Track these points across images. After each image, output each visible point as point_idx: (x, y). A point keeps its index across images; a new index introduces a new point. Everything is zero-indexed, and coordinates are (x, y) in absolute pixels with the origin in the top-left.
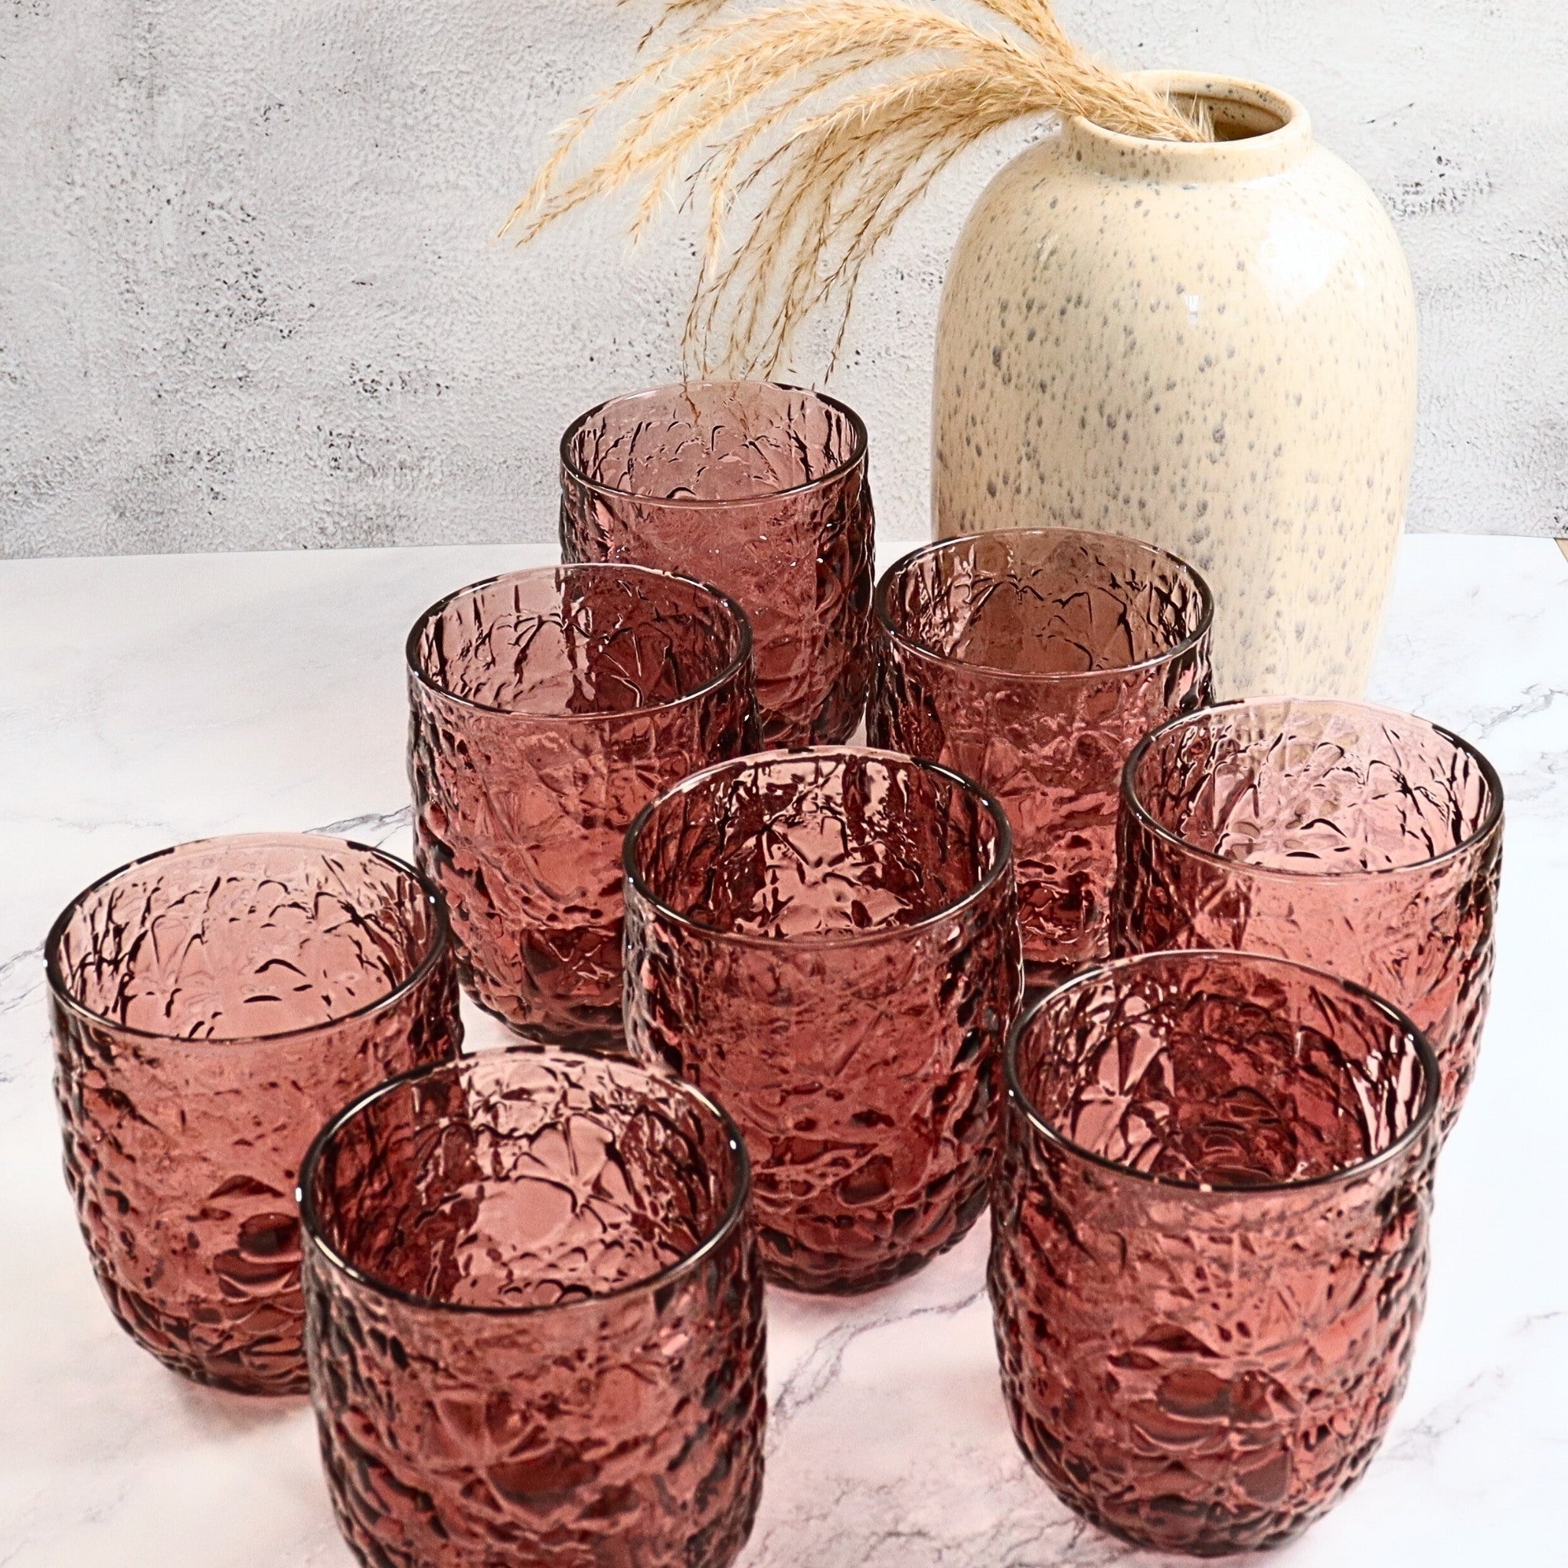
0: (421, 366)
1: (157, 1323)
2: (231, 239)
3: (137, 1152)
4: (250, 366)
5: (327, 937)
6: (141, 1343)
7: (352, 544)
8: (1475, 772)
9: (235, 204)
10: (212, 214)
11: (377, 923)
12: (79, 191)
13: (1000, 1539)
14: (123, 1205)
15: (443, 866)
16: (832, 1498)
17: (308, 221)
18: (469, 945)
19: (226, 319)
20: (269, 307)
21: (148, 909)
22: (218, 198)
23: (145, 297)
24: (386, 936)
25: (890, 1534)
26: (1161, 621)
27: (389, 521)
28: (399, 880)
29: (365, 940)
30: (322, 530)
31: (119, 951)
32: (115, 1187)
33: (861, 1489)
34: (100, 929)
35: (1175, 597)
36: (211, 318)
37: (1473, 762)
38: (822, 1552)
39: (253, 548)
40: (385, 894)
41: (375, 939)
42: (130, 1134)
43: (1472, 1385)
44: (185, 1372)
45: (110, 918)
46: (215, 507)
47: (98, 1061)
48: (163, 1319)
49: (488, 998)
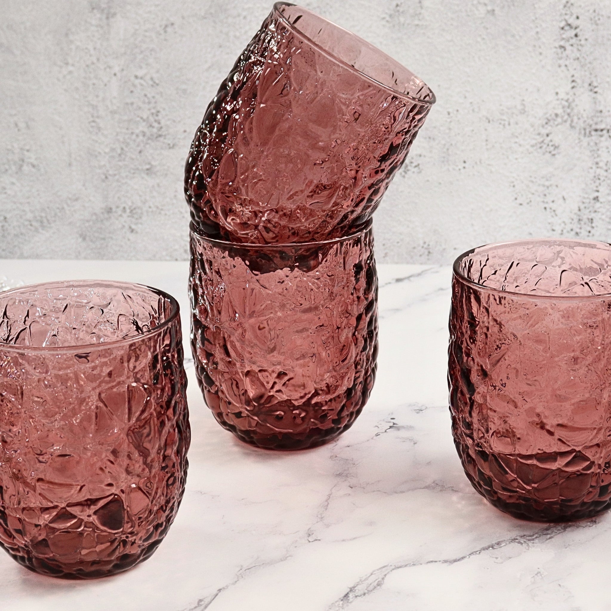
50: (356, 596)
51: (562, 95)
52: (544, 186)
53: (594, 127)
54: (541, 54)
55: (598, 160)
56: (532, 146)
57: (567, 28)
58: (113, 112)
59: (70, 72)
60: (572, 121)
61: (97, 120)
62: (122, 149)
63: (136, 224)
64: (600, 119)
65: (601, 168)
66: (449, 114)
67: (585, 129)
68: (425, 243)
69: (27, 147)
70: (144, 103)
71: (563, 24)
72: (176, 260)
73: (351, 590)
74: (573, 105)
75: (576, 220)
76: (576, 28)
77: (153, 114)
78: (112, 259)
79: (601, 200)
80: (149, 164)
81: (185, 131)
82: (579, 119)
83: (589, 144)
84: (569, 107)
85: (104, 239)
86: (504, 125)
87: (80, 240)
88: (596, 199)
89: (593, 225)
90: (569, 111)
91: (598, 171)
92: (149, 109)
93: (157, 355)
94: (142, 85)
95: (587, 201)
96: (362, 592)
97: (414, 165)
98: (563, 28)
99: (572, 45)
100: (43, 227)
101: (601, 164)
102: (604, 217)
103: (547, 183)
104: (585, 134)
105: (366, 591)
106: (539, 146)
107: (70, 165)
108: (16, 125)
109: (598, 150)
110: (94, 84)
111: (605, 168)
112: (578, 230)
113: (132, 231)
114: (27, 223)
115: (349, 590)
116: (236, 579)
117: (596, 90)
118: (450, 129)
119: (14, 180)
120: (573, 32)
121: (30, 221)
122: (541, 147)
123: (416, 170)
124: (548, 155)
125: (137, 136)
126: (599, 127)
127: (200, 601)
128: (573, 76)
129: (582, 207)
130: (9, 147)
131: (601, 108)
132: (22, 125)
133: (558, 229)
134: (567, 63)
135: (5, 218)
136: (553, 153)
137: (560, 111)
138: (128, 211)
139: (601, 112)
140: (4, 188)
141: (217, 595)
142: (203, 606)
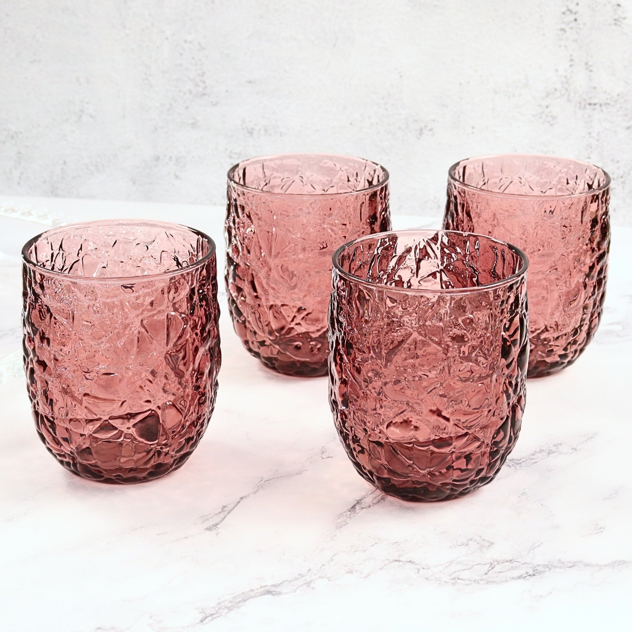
50: (362, 508)
51: (561, 72)
52: (542, 151)
53: (588, 101)
54: (544, 35)
55: (590, 130)
56: (533, 116)
57: (568, 13)
58: (164, 72)
59: (127, 35)
60: (569, 95)
61: (150, 79)
62: (171, 105)
63: (181, 171)
64: (593, 95)
65: (593, 138)
66: (461, 84)
67: (580, 103)
68: (435, 198)
69: (87, 100)
70: (192, 64)
71: (564, 9)
73: (358, 502)
74: (571, 81)
76: (576, 13)
77: (199, 75)
78: (158, 201)
80: (194, 118)
81: (227, 91)
82: (575, 93)
83: (583, 116)
84: (567, 82)
85: (151, 184)
86: (509, 97)
87: (131, 183)
90: (566, 86)
91: (591, 140)
92: (196, 70)
93: (194, 288)
94: (190, 48)
96: (367, 505)
97: (428, 129)
98: (564, 13)
99: (571, 28)
100: (98, 171)
101: (594, 135)
104: (580, 107)
105: (371, 504)
106: (539, 116)
107: (124, 117)
108: (78, 80)
109: (591, 121)
110: (148, 46)
111: (597, 138)
114: (84, 167)
115: (356, 502)
116: (256, 489)
117: (591, 68)
118: (461, 98)
119: (74, 129)
120: (573, 17)
121: (86, 165)
122: (541, 118)
123: (430, 133)
124: (547, 125)
125: (185, 93)
126: (593, 101)
127: (225, 507)
128: (571, 56)
130: (71, 99)
131: (595, 85)
132: (83, 80)
134: (567, 44)
135: (65, 162)
136: (552, 122)
137: (559, 86)
138: (174, 159)
139: (595, 88)
140: (65, 135)
141: (239, 502)
142: (226, 511)
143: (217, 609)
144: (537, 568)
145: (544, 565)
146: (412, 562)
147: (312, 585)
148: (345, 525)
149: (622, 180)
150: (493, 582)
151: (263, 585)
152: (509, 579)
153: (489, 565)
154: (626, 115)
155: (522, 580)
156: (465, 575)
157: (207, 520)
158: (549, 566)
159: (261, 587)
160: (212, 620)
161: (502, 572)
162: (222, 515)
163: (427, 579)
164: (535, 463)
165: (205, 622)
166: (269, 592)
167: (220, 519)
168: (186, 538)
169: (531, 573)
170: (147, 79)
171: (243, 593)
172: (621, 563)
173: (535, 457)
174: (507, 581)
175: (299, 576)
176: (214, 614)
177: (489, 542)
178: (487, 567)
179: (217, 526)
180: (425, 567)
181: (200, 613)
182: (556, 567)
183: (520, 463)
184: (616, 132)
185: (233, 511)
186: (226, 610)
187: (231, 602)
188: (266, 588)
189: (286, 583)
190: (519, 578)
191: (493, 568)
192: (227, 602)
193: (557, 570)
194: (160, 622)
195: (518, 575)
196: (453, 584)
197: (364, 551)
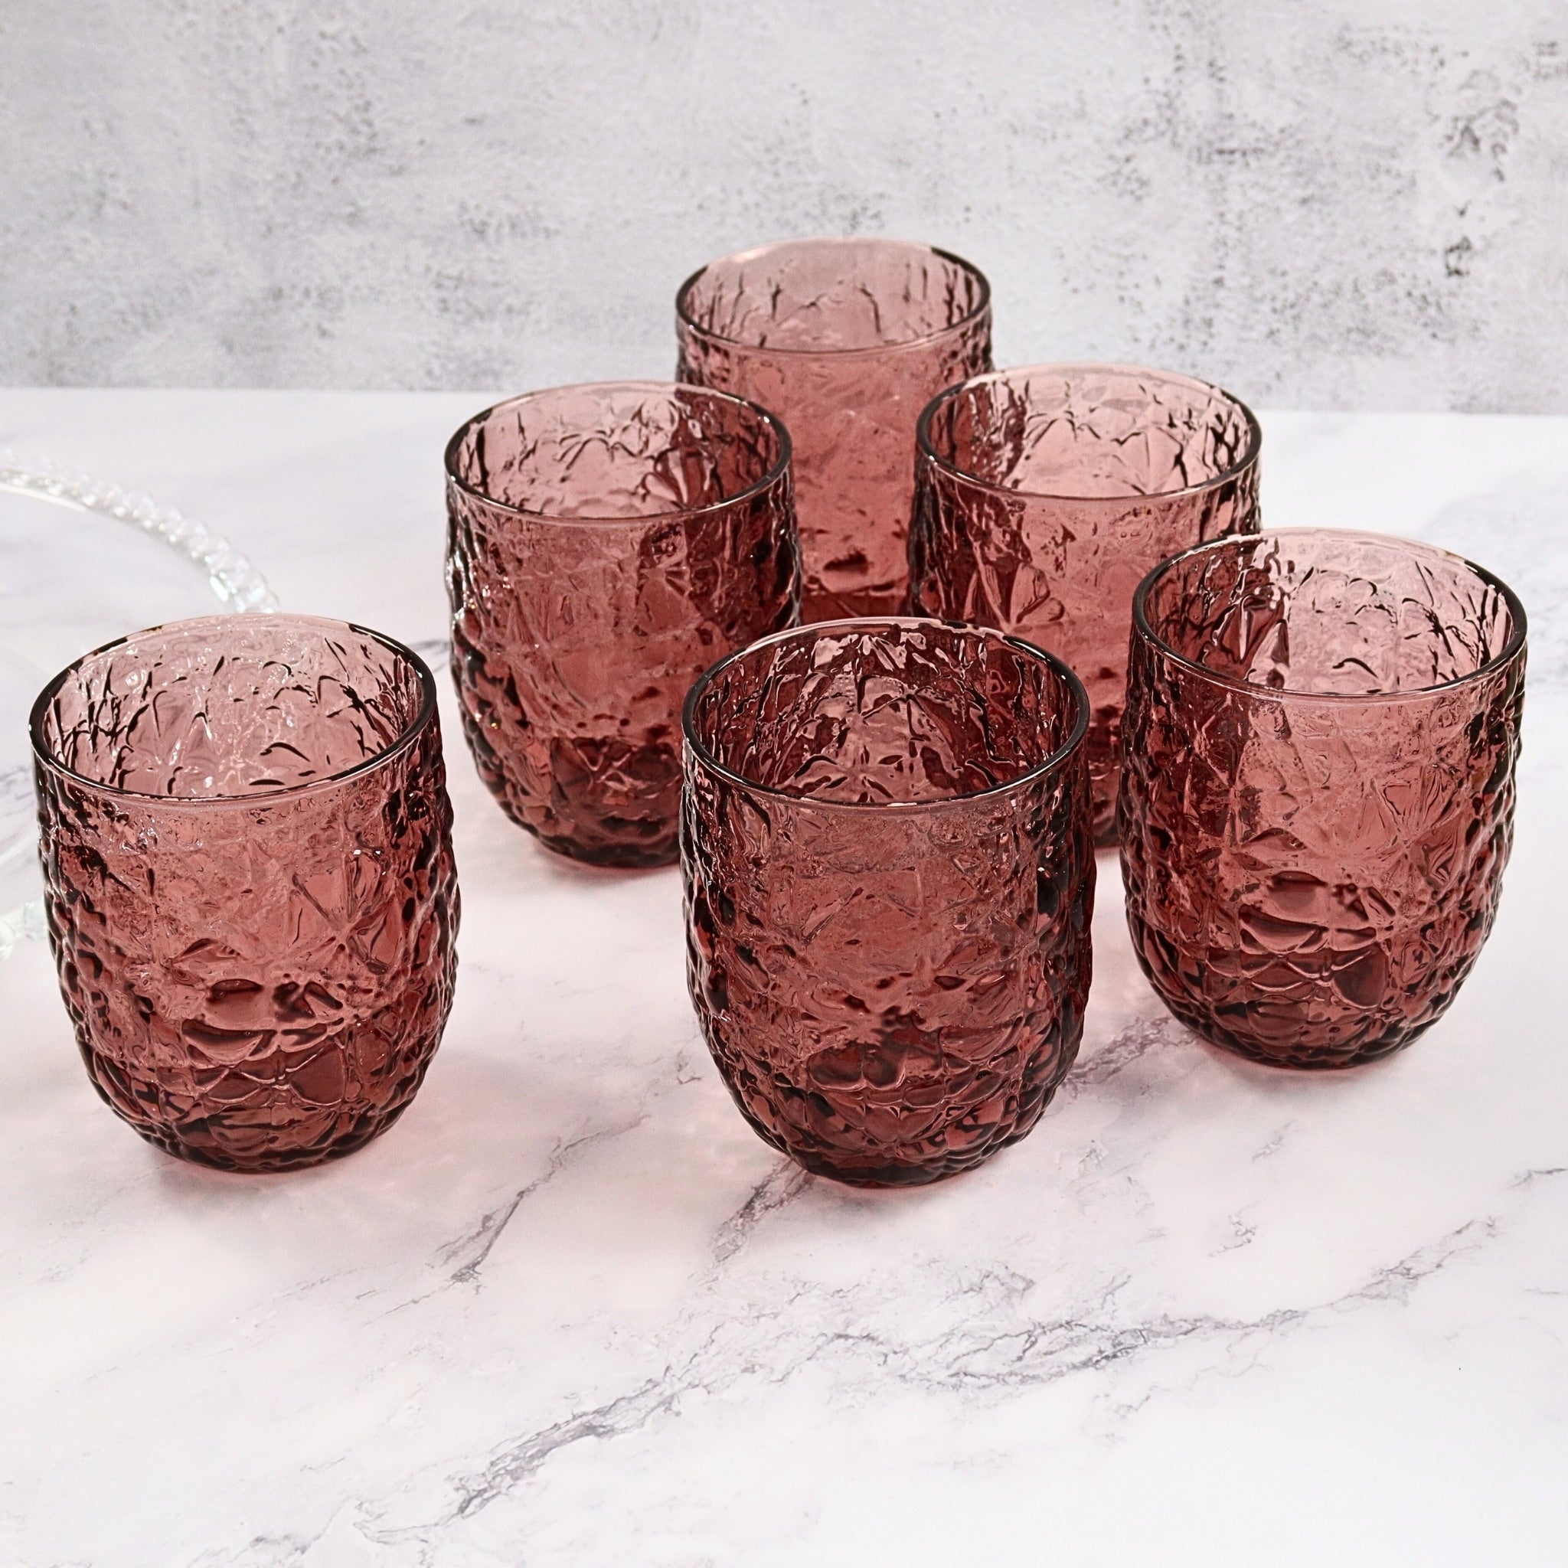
0: (530, 208)
1: (129, 1089)
2: (342, 72)
3: (108, 911)
4: (362, 203)
5: (329, 722)
6: (118, 1112)
7: (458, 388)
8: (1503, 608)
9: (347, 36)
10: (325, 45)
11: (376, 708)
12: (191, 16)
13: (949, 1347)
14: (98, 967)
15: (477, 676)
16: (786, 1298)
17: (417, 55)
18: (501, 754)
19: (336, 154)
20: (379, 143)
21: (149, 683)
22: (330, 28)
23: (258, 127)
24: (384, 721)
25: (840, 1336)
26: (1215, 462)
27: (496, 366)
28: (396, 662)
29: (364, 724)
30: (429, 373)
31: (116, 725)
32: (89, 949)
33: (816, 1292)
34: (97, 698)
35: (1229, 437)
36: (321, 152)
37: (1501, 598)
38: (768, 1348)
39: (360, 388)
40: (383, 679)
41: (375, 725)
42: (100, 892)
43: (1459, 1232)
44: (160, 1143)
45: (108, 687)
46: (324, 345)
47: (72, 817)
48: (134, 1085)
49: (520, 809)
50: (767, 1208)
51: (1157, 84)
52: (1119, 256)
53: (1217, 145)
55: (1222, 208)
56: (1098, 180)
58: (280, 104)
59: (191, 25)
60: (1175, 134)
61: (249, 119)
62: (299, 175)
63: (332, 320)
64: (1228, 131)
65: (1229, 224)
66: (938, 116)
67: (1199, 150)
69: (112, 169)
70: (340, 85)
72: (411, 389)
73: (759, 1192)
74: (1178, 103)
75: (1179, 322)
77: (357, 108)
78: (286, 387)
79: (1228, 283)
80: (353, 204)
81: (422, 142)
82: (1188, 129)
83: (1206, 178)
84: (1170, 106)
85: (268, 349)
86: (1044, 140)
87: (222, 350)
88: (1219, 282)
89: (1214, 330)
90: (1169, 114)
91: (1224, 230)
92: (350, 99)
94: (333, 50)
95: (1202, 285)
96: (777, 1198)
97: (870, 213)
100: (149, 326)
101: (1230, 217)
102: (1233, 316)
103: (1126, 252)
104: (1200, 159)
105: (785, 1195)
106: (1110, 179)
107: (197, 204)
108: (87, 125)
109: (1224, 189)
110: (239, 48)
111: (1237, 224)
112: (1184, 341)
113: (324, 333)
114: (116, 318)
115: (753, 1192)
116: (550, 1169)
117: (1222, 74)
118: (939, 146)
119: (87, 234)
121: (122, 313)
122: (1114, 183)
123: (874, 223)
124: (1127, 200)
125: (328, 149)
126: (1227, 146)
127: (487, 1218)
128: (1178, 47)
129: (1192, 297)
130: (75, 168)
131: (1231, 109)
132: (98, 126)
133: (1146, 337)
134: (1168, 21)
136: (1138, 193)
137: (1152, 114)
138: (314, 294)
139: (1231, 116)
140: (68, 250)
141: (516, 1205)
142: (490, 1227)
143: (489, 1478)
144: (1121, 1339)
145: (1135, 1330)
146: (873, 1339)
147: (675, 1407)
148: (734, 1251)
149: (1294, 312)
150: (1034, 1377)
151: (577, 1411)
152: (1065, 1369)
153: (1026, 1336)
154: (1300, 174)
155: (1091, 1369)
156: (979, 1364)
157: (455, 1253)
158: (1144, 1334)
159: (575, 1418)
160: (482, 1505)
161: (1051, 1353)
162: (484, 1240)
163: (903, 1377)
164: (1114, 1071)
165: (468, 1511)
166: (590, 1430)
167: (479, 1252)
168: (415, 1302)
169: (1109, 1352)
170: (242, 121)
171: (538, 1434)
172: (1288, 1315)
173: (1113, 1056)
174: (1061, 1374)
175: (649, 1386)
176: (485, 1490)
177: (1024, 1279)
178: (1021, 1342)
179: (477, 1268)
180: (897, 1349)
181: (457, 1489)
182: (1158, 1334)
183: (1084, 1075)
184: (1278, 210)
185: (506, 1227)
186: (508, 1480)
187: (515, 1459)
188: (585, 1419)
189: (623, 1403)
190: (1085, 1364)
191: (1033, 1344)
192: (510, 1458)
193: (1161, 1340)
194: (379, 1516)
195: (1083, 1358)
196: (956, 1387)
197: (776, 1316)
